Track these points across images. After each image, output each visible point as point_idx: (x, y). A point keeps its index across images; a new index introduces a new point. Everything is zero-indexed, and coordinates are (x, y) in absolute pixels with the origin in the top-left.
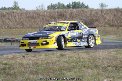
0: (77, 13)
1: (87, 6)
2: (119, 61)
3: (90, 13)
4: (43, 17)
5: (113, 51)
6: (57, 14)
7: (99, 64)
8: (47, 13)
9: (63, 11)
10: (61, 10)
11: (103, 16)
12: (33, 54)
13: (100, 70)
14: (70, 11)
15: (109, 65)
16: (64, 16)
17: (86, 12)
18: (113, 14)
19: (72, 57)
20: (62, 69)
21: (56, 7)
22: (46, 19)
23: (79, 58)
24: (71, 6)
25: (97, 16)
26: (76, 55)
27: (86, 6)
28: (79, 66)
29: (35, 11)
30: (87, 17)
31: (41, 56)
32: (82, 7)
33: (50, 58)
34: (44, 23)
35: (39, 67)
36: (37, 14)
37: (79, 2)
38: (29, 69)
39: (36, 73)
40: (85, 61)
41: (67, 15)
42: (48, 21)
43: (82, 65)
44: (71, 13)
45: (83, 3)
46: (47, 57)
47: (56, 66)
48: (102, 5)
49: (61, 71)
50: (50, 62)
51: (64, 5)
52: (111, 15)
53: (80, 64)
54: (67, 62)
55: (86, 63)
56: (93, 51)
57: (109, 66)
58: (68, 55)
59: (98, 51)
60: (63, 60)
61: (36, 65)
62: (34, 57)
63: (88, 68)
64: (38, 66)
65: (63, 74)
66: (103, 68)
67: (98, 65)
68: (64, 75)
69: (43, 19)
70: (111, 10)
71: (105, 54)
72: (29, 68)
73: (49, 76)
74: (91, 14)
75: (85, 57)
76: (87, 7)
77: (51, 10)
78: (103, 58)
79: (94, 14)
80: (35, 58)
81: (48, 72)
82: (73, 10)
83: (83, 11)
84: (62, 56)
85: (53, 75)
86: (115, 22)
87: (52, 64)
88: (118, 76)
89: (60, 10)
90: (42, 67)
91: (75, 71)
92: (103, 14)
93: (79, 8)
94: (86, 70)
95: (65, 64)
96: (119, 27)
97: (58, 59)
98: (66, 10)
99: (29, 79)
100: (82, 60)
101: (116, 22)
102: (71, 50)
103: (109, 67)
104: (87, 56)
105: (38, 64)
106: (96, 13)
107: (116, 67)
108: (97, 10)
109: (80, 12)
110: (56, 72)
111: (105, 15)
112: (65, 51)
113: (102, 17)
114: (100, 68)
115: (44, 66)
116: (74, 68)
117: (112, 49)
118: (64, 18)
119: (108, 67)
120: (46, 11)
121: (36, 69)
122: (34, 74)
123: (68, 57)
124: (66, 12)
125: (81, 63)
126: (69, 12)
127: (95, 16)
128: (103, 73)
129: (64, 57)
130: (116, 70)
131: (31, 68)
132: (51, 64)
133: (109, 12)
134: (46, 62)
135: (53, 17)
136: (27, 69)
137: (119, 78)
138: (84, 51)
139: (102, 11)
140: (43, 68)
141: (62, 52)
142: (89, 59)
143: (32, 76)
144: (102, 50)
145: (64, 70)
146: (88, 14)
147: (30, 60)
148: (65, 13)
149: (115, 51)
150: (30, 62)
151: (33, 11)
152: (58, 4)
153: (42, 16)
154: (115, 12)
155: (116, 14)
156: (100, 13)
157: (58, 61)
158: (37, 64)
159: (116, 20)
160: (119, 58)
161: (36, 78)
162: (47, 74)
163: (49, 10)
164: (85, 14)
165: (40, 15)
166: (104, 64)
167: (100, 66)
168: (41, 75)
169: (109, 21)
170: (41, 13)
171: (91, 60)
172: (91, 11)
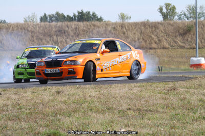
0: (85, 28)
1: (101, 18)
2: (144, 101)
3: (104, 28)
4: (33, 34)
5: (136, 87)
6: (54, 30)
7: (114, 106)
8: (39, 27)
9: (63, 24)
10: (61, 23)
11: (124, 33)
12: (15, 90)
13: (116, 115)
14: (75, 25)
15: (130, 107)
16: (65, 33)
17: (99, 27)
18: (139, 30)
19: (73, 95)
20: (57, 114)
21: (54, 19)
22: (37, 36)
23: (84, 96)
24: (76, 18)
25: (115, 34)
26: (79, 92)
27: (99, 17)
28: (83, 108)
29: (21, 24)
30: (100, 34)
31: (26, 93)
32: (92, 19)
33: (40, 96)
34: (35, 42)
35: (23, 110)
36: (24, 29)
37: (89, 13)
38: (7, 113)
39: (18, 118)
40: (92, 102)
41: (70, 30)
42: (41, 40)
43: (88, 107)
44: (76, 28)
45: (93, 13)
46: (36, 94)
47: (49, 109)
48: (123, 17)
49: (56, 116)
50: (39, 101)
51: (64, 17)
52: (137, 33)
53: (85, 106)
54: (65, 102)
55: (94, 104)
56: (107, 86)
57: (130, 109)
58: (68, 91)
59: (113, 85)
60: (60, 99)
61: (18, 107)
62: (16, 94)
63: (97, 111)
64: (21, 109)
65: (59, 120)
66: (119, 112)
67: (112, 108)
68: (59, 122)
69: (32, 36)
70: (136, 24)
71: (123, 91)
72: (7, 111)
73: (38, 123)
74: (106, 30)
75: (94, 95)
76: (100, 20)
77: (45, 23)
78: (121, 97)
79: (111, 30)
80: (17, 97)
81: (35, 118)
82: (79, 23)
83: (94, 25)
84: (58, 93)
85: (43, 123)
86: (141, 42)
87: (43, 105)
88: (142, 124)
89: (59, 24)
90: (26, 110)
91: (78, 116)
92: (125, 30)
93: (88, 21)
94: (94, 114)
95: (62, 105)
96: (149, 50)
97: (51, 98)
98: (69, 23)
99: (6, 127)
100: (89, 99)
101: (143, 43)
102: (73, 85)
103: (129, 111)
104: (96, 93)
105: (21, 105)
106: (114, 28)
107: (139, 110)
108: (115, 24)
109: (89, 27)
110: (48, 118)
111: (127, 31)
112: (64, 86)
113: (122, 35)
114: (116, 112)
115: (30, 109)
116: (75, 111)
117: (135, 84)
118: (65, 36)
119: (127, 110)
120: (38, 24)
121: (18, 112)
122: (14, 120)
123: (68, 95)
124: (68, 27)
125: (87, 104)
126: (73, 27)
127: (112, 33)
128: (120, 119)
129: (62, 94)
130: (140, 114)
131: (10, 112)
132: (41, 105)
133: (134, 27)
134: (33, 102)
135: (49, 34)
136: (4, 113)
137: (143, 127)
138: (92, 86)
139: (122, 26)
140: (28, 111)
141: (59, 87)
142: (99, 98)
143: (10, 123)
144: (119, 85)
145: (60, 114)
146: (102, 30)
147: (8, 99)
148: (67, 29)
149: (139, 87)
150: (9, 103)
151: (18, 24)
152: (56, 14)
153: (32, 32)
154: (143, 28)
155: (143, 30)
156: (119, 28)
157: (52, 101)
158: (19, 105)
159: (143, 39)
160: (144, 98)
161: (17, 127)
162: (34, 120)
163: (43, 23)
164: (97, 30)
165: (28, 30)
166: (121, 106)
167: (115, 109)
168: (25, 123)
169: (133, 40)
170: (29, 27)
171: (102, 100)
172: (107, 25)
